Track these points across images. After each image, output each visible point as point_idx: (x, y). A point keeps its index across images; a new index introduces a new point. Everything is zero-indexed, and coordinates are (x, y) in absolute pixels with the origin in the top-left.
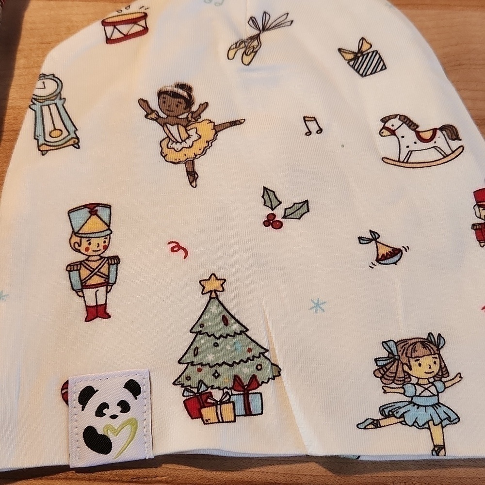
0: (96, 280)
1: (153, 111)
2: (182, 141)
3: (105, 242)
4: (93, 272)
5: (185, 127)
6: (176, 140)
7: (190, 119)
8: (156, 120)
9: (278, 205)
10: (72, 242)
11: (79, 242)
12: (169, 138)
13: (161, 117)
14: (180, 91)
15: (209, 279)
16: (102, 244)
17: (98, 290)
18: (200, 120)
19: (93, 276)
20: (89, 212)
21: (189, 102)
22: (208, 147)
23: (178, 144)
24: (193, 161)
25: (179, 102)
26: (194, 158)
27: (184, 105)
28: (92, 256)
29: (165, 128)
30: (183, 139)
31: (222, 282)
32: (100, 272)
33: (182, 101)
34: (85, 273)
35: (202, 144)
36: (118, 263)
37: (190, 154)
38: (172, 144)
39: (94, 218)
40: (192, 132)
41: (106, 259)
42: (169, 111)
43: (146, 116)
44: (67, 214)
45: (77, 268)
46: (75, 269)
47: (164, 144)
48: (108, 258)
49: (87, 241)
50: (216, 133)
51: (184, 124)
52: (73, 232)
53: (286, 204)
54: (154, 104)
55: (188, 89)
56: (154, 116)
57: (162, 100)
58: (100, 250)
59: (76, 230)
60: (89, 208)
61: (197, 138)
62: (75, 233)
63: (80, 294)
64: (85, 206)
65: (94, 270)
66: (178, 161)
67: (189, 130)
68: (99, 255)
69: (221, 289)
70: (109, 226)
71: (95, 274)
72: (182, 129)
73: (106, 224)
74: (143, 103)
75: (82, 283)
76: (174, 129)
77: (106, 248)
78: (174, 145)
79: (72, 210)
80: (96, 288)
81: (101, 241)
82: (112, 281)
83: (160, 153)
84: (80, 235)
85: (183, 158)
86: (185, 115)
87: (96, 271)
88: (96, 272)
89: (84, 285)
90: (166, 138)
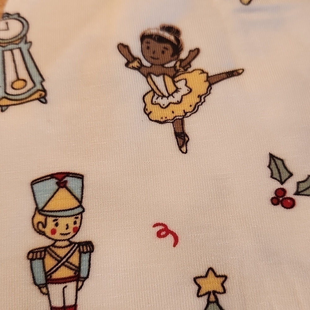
0: (64, 272)
1: (135, 59)
2: (169, 95)
3: (75, 223)
4: (61, 262)
5: (173, 78)
6: (162, 94)
7: (178, 68)
8: (138, 69)
9: (289, 177)
10: (36, 221)
11: (43, 221)
12: (154, 91)
13: (144, 66)
14: (167, 35)
15: (206, 276)
16: (72, 226)
17: (66, 287)
18: (190, 70)
19: (60, 267)
20: (57, 183)
21: (177, 47)
22: (200, 103)
23: (165, 99)
24: (182, 120)
25: (165, 48)
26: (184, 117)
27: (170, 51)
28: (60, 240)
29: (149, 80)
30: (170, 92)
31: (222, 279)
32: (69, 262)
33: (168, 46)
34: (50, 262)
35: (192, 99)
36: (92, 251)
37: (179, 111)
38: (157, 98)
39: (63, 191)
40: (181, 84)
41: (76, 246)
42: (153, 58)
43: (127, 65)
44: (30, 187)
45: (41, 255)
46: (39, 256)
47: (148, 98)
48: (80, 244)
49: (54, 221)
50: (210, 85)
51: (172, 74)
52: (37, 208)
53: (299, 176)
54: (136, 50)
55: (176, 32)
56: (136, 64)
57: (145, 45)
58: (69, 233)
59: (41, 206)
60: (56, 178)
61: (187, 92)
62: (39, 210)
63: (44, 290)
64: (52, 176)
65: (62, 259)
66: (164, 119)
67: (177, 81)
68: (68, 240)
69: (221, 290)
70: (80, 202)
71: (63, 264)
72: (169, 80)
73: (77, 199)
74: (123, 48)
75: (46, 276)
76: (159, 81)
77: (76, 230)
78: (160, 101)
79: (36, 180)
80: (64, 283)
81: (70, 221)
82: (83, 274)
83: (143, 110)
84: (45, 213)
85: (170, 116)
86: (172, 64)
87: (64, 260)
88: (64, 263)
89: (49, 280)
90: (150, 92)
